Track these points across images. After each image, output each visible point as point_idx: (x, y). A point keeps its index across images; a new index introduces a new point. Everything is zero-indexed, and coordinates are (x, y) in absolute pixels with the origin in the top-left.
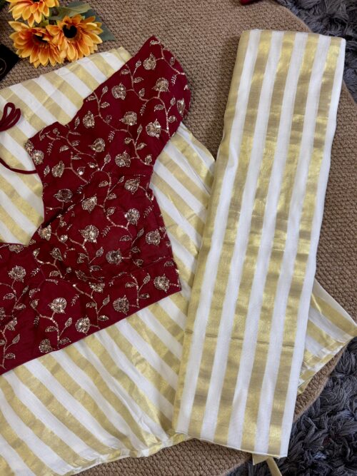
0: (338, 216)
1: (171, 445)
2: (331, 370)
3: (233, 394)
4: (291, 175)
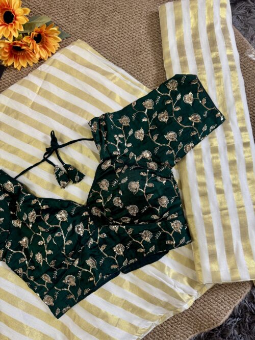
1: (200, 296)
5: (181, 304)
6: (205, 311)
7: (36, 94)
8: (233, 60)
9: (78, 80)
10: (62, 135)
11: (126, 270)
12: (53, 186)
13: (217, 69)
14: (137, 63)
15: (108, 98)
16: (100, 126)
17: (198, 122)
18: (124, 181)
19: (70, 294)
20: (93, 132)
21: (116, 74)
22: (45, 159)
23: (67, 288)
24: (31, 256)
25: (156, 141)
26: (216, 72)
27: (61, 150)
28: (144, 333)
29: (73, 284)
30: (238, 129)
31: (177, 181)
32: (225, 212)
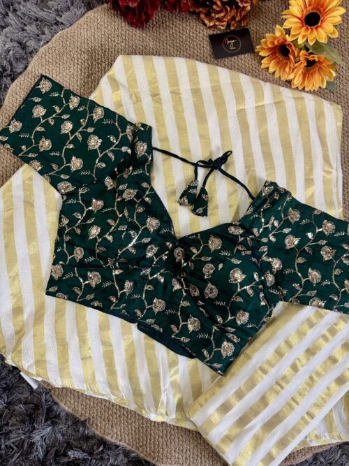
5: (152, 410)
6: (160, 439)
7: (254, 106)
9: (300, 138)
10: (233, 163)
11: (143, 328)
12: (174, 193)
15: (303, 180)
16: (271, 194)
18: (235, 261)
19: (81, 289)
20: (261, 193)
21: (334, 171)
22: (196, 165)
23: (84, 281)
24: (89, 222)
25: (298, 264)
27: (217, 174)
28: (95, 393)
29: (93, 284)
31: (272, 316)
32: (278, 388)
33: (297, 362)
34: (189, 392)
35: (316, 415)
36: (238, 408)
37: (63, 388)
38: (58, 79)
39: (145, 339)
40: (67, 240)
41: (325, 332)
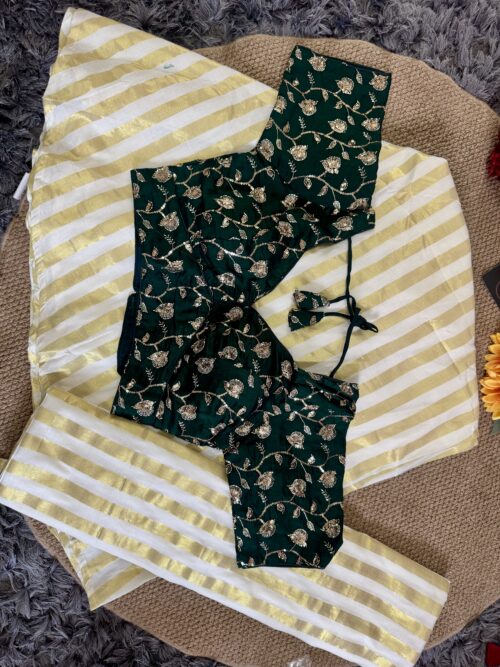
0: (217, 617)
1: (32, 375)
2: (60, 561)
3: (69, 464)
4: (276, 587)
5: (40, 345)
6: (8, 368)
7: (442, 340)
8: (310, 633)
9: (422, 407)
10: (364, 339)
11: (133, 302)
12: (305, 282)
13: (312, 603)
14: (395, 500)
15: (373, 429)
16: (343, 396)
17: (261, 530)
18: (251, 380)
19: (152, 210)
20: (341, 382)
21: (397, 463)
22: (347, 296)
23: (163, 211)
24: (235, 192)
25: (274, 456)
26: (310, 598)
27: (346, 324)
28: (35, 270)
29: (163, 223)
30: (215, 576)
31: (201, 447)
32: (120, 483)
33: (157, 497)
34: (77, 382)
35: (104, 540)
36: (80, 445)
37: (27, 231)
38: (392, 95)
39: (120, 308)
40: (205, 173)
41: (205, 517)
